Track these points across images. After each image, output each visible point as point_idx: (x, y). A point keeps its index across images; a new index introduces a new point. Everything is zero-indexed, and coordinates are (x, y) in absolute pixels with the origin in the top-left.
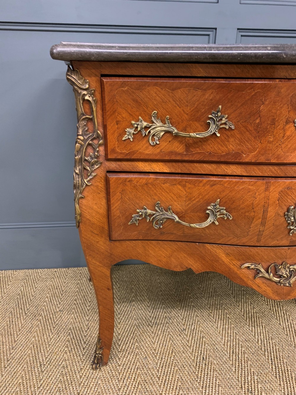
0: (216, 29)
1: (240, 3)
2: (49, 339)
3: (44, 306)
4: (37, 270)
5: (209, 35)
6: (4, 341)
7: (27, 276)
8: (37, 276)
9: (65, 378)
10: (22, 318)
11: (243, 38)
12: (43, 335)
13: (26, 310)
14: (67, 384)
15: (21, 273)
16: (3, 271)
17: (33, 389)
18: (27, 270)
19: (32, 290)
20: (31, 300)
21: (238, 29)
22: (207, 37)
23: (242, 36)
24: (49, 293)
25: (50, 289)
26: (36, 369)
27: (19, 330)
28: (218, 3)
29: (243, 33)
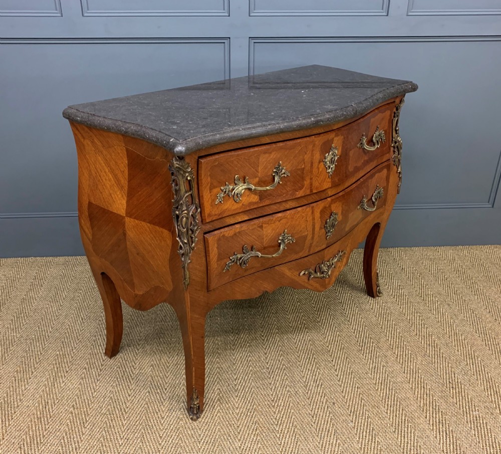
0: (230, 38)
1: (250, 16)
2: (88, 305)
3: (84, 283)
4: (76, 257)
5: (224, 43)
6: (52, 305)
7: (67, 261)
8: (76, 262)
9: (101, 326)
10: (65, 291)
11: (255, 44)
12: (84, 302)
13: (68, 286)
14: (102, 329)
15: (61, 259)
16: (45, 258)
17: (77, 331)
18: (66, 257)
19: (73, 273)
20: (72, 280)
21: (250, 38)
22: (223, 44)
23: (254, 43)
24: (87, 274)
26: (79, 321)
27: (64, 299)
28: (229, 16)
29: (255, 40)
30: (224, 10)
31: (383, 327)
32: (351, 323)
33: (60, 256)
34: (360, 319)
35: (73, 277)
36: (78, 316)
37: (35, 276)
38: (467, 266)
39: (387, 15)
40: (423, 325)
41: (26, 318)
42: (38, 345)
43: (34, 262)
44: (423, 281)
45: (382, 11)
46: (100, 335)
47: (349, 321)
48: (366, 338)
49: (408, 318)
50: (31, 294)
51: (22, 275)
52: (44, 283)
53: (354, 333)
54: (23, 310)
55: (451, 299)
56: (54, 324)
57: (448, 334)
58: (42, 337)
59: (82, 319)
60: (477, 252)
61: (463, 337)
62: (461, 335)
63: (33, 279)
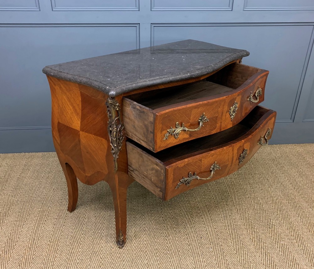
0: (139, 24)
1: (151, 11)
2: (57, 181)
3: (54, 168)
4: (49, 153)
6: (36, 181)
7: (44, 155)
8: (49, 155)
9: (65, 194)
10: (43, 173)
11: (154, 27)
12: (54, 180)
13: (45, 170)
14: (65, 195)
15: (40, 154)
16: (30, 153)
17: (51, 197)
18: (43, 153)
20: (47, 166)
21: (151, 23)
22: (135, 27)
23: (154, 26)
24: (56, 163)
25: (57, 161)
26: (52, 191)
27: (42, 178)
28: (139, 11)
29: (155, 25)
30: (136, 7)
31: (230, 193)
32: (211, 190)
33: (39, 152)
34: (216, 188)
35: (48, 164)
36: (51, 187)
37: (25, 164)
38: (278, 156)
39: (232, 11)
40: (253, 191)
41: (20, 189)
42: (28, 205)
43: (24, 155)
44: (252, 165)
45: (229, 8)
46: (64, 199)
47: (210, 189)
48: (220, 199)
49: (244, 188)
50: (23, 175)
51: (17, 164)
52: (30, 169)
53: (213, 196)
54: (18, 184)
55: (269, 176)
56: (37, 193)
57: (267, 196)
58: (30, 200)
59: (54, 190)
60: (284, 148)
61: (276, 198)
62: (275, 197)
63: (24, 166)
